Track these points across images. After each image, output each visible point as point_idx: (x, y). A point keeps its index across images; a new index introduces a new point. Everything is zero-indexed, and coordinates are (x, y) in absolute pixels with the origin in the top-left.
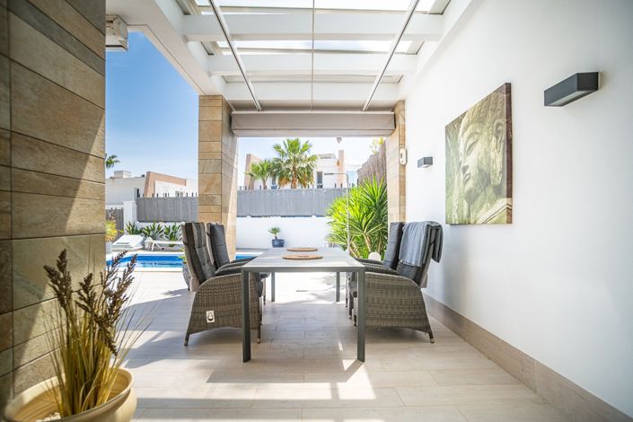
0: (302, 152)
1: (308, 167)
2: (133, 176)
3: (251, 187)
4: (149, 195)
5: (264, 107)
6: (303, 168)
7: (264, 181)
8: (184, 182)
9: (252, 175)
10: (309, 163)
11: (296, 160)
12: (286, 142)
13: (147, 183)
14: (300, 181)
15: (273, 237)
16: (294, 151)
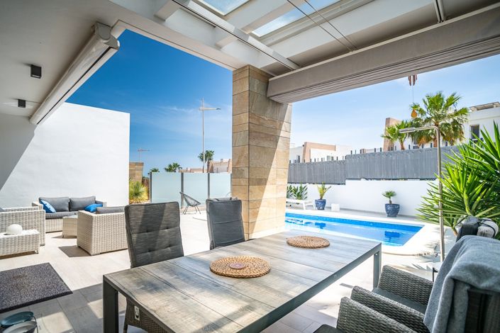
0: (447, 107)
1: (455, 122)
2: (296, 146)
3: (391, 148)
4: (307, 161)
5: (300, 64)
6: (447, 125)
7: (402, 142)
8: (334, 148)
9: (389, 138)
10: (456, 118)
11: (438, 117)
12: (426, 100)
13: (304, 151)
14: (444, 138)
15: (387, 200)
16: (436, 108)
